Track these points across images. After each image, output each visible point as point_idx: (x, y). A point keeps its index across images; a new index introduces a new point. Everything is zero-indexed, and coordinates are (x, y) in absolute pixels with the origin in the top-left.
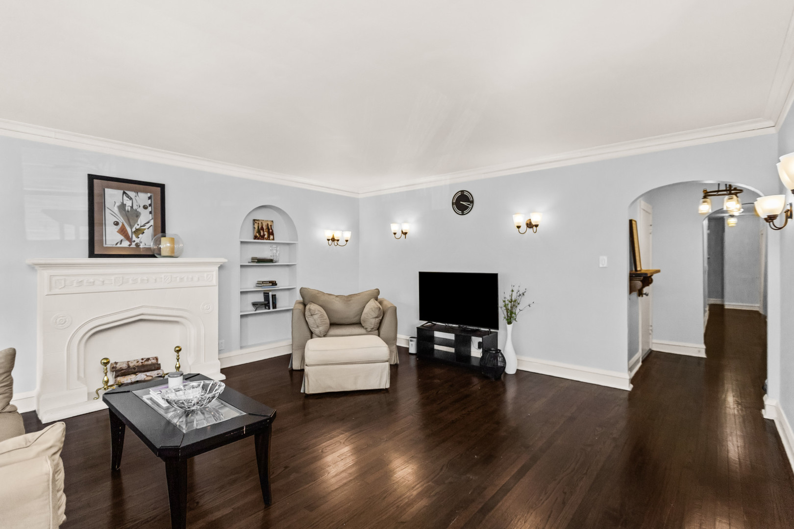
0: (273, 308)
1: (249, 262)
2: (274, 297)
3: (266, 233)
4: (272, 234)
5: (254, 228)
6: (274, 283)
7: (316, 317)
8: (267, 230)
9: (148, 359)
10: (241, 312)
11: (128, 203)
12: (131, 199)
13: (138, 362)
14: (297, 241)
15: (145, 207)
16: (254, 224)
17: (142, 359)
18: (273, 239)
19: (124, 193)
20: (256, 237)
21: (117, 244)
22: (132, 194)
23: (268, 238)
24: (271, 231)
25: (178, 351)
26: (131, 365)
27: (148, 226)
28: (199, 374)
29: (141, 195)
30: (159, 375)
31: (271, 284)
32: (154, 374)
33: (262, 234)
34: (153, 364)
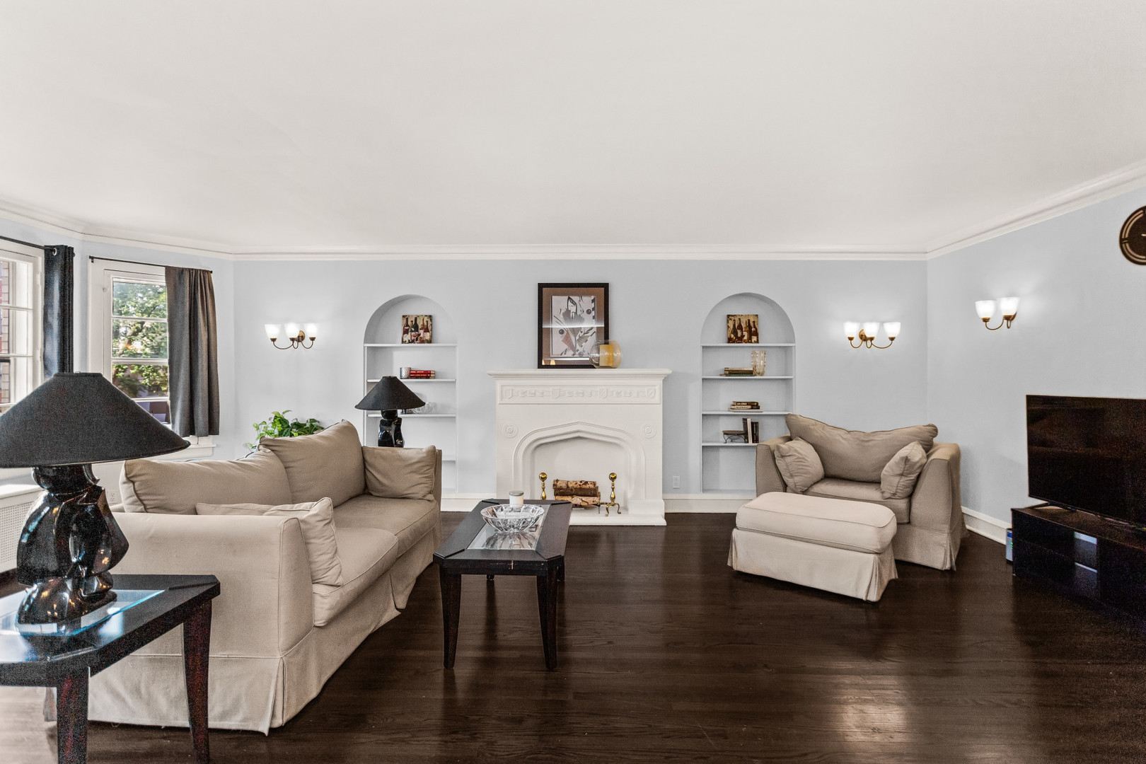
0: (753, 442)
1: (721, 375)
2: (755, 425)
3: (745, 333)
4: (756, 334)
5: (728, 327)
6: (754, 406)
7: (788, 460)
8: (748, 329)
9: (586, 483)
10: (703, 442)
11: (573, 309)
12: (575, 304)
13: (576, 484)
14: (794, 342)
15: (589, 312)
16: (728, 322)
17: (581, 482)
18: (757, 342)
19: (569, 298)
20: (730, 340)
21: (562, 354)
22: (576, 299)
23: (749, 340)
24: (753, 329)
25: (613, 479)
26: (570, 485)
27: (591, 332)
28: (570, 502)
29: (585, 298)
30: (595, 503)
31: (749, 407)
32: (590, 500)
33: (739, 335)
34: (590, 489)
